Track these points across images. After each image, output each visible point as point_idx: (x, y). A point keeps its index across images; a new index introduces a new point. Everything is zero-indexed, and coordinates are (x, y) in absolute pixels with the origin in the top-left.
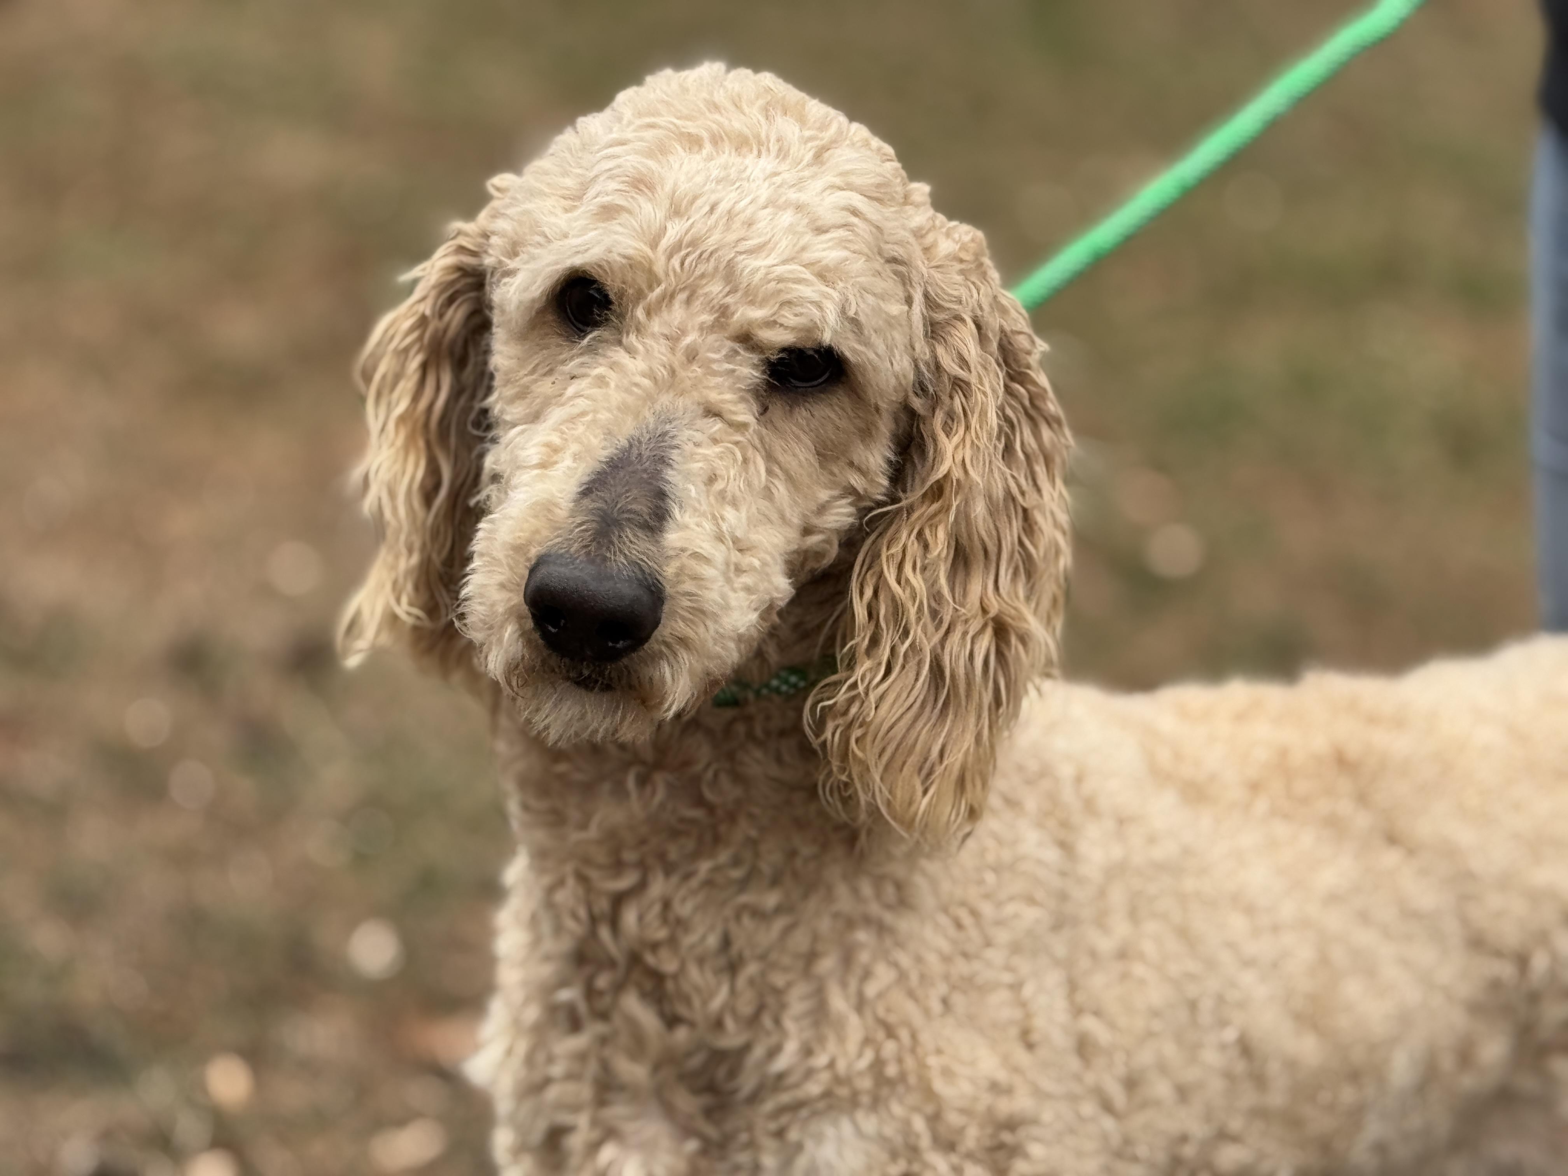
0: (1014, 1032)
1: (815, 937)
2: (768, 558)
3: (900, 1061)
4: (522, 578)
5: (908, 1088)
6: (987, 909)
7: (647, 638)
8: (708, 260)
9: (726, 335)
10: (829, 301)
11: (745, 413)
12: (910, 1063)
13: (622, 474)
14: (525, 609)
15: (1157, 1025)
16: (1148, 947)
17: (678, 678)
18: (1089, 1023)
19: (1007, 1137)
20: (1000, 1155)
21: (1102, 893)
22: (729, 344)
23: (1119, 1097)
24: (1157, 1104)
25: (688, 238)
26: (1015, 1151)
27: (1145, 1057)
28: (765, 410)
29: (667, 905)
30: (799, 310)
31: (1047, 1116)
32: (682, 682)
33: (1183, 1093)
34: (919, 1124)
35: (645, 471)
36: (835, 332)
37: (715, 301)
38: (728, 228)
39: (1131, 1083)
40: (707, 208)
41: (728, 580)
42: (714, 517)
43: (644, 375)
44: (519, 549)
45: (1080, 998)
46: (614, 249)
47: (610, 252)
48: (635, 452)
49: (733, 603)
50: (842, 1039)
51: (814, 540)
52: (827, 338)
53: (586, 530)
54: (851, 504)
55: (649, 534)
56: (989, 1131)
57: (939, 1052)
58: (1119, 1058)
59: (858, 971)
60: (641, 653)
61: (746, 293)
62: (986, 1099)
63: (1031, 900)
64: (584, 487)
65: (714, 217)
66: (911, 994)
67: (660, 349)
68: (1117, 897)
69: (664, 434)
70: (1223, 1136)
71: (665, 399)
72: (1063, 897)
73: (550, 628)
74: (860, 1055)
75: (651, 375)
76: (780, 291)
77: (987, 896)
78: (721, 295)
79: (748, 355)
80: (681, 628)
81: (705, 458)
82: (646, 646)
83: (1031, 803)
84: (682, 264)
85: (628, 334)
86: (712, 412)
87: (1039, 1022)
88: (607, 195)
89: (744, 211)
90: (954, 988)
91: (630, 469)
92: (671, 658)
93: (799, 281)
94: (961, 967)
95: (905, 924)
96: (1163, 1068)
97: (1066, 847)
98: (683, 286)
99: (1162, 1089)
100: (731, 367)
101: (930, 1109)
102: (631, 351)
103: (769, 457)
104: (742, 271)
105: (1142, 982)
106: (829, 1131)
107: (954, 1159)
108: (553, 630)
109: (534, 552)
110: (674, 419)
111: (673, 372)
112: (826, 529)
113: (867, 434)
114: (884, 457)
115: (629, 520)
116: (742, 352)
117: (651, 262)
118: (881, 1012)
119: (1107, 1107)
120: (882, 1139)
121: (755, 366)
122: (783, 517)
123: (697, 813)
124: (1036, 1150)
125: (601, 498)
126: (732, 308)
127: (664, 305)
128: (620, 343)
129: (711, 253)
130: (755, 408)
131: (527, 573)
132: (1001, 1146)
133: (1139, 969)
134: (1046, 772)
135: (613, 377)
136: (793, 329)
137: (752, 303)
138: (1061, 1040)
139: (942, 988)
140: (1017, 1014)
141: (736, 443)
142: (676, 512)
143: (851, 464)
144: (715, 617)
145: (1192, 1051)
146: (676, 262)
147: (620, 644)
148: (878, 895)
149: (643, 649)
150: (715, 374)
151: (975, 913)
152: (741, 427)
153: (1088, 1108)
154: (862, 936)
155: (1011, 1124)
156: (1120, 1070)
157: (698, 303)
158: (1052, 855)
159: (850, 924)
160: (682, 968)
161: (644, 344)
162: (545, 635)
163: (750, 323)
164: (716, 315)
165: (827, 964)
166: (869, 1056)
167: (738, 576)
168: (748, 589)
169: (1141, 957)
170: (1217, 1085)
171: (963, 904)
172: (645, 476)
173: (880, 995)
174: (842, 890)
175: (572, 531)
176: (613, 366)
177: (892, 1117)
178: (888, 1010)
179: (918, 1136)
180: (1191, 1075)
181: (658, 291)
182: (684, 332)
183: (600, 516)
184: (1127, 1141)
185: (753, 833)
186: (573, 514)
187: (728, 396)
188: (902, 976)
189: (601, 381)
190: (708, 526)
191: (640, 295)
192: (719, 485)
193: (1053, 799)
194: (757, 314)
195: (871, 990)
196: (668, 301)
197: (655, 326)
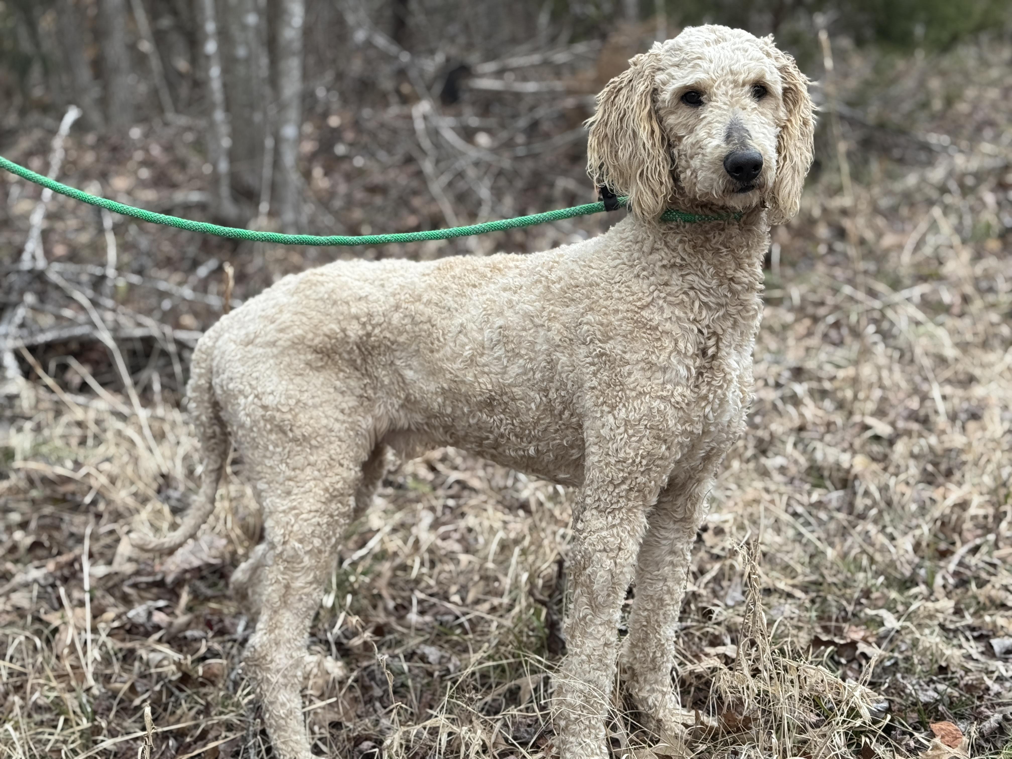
55: (751, 141)
64: (726, 136)
69: (737, 117)
85: (713, 97)
86: (744, 109)
110: (737, 113)
111: (730, 102)
141: (756, 113)
152: (755, 109)
196: (719, 85)
197: (719, 92)
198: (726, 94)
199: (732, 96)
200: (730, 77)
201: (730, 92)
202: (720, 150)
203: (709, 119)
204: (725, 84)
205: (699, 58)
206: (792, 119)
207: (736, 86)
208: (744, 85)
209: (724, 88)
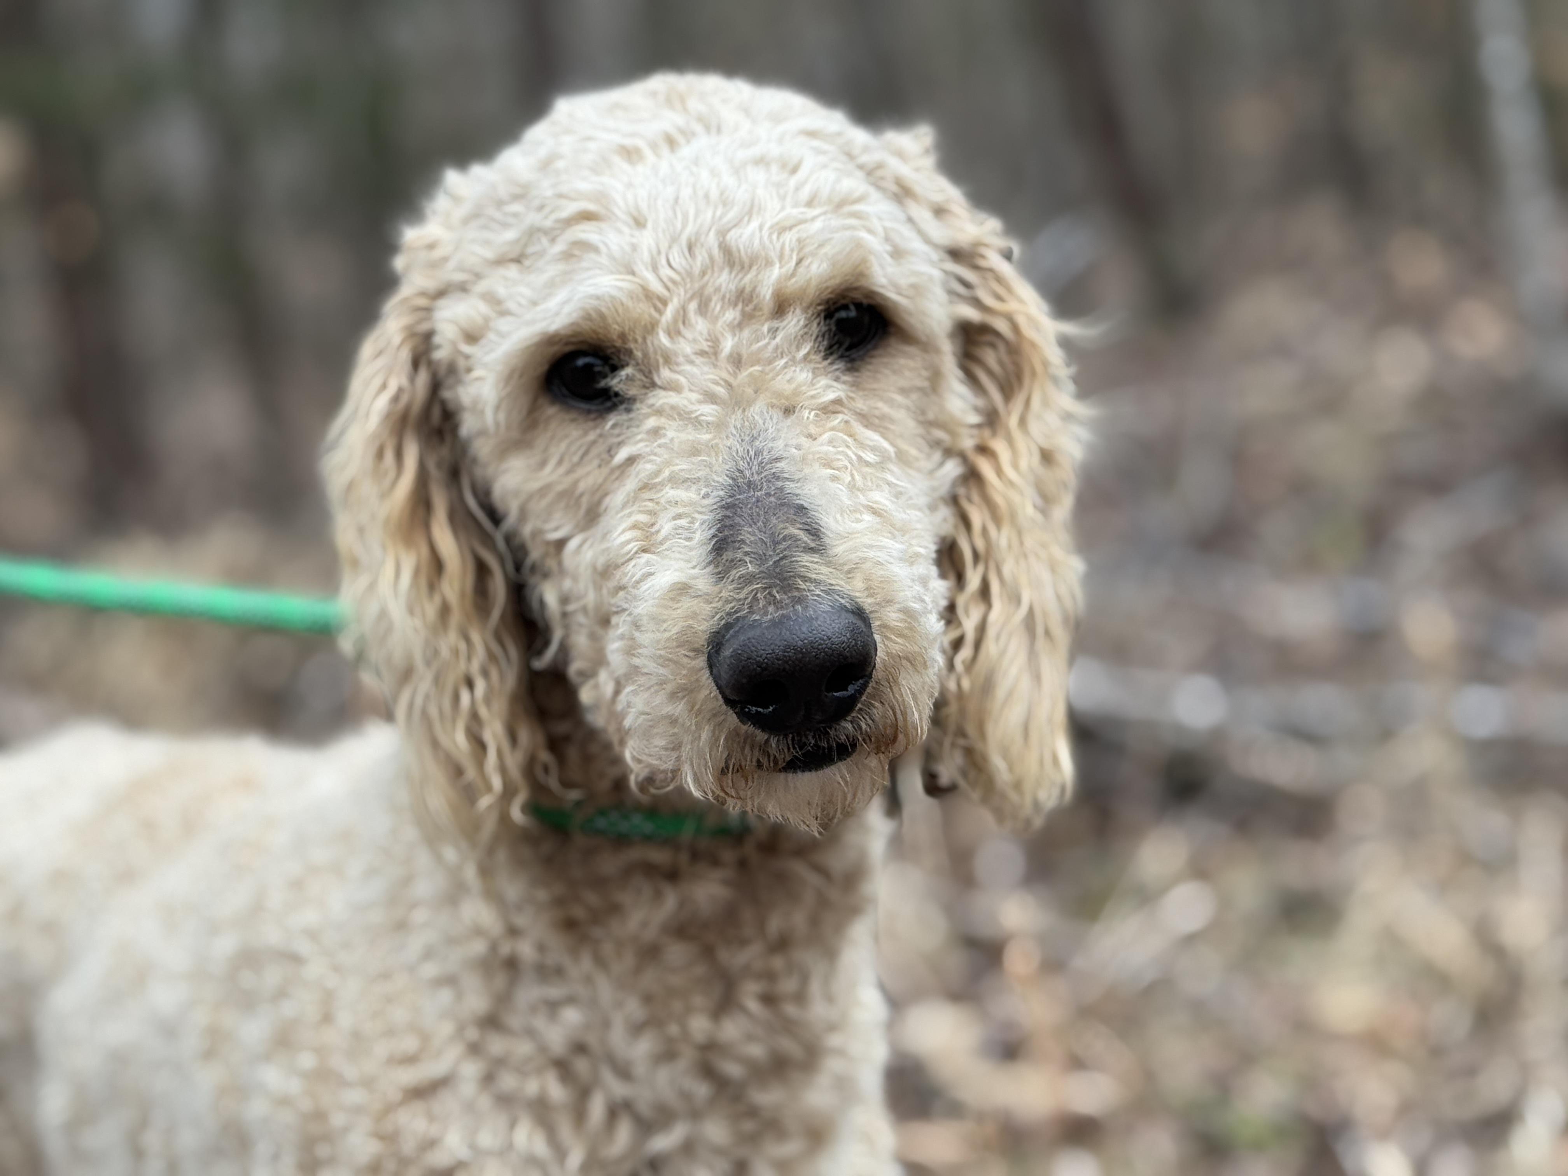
7: (873, 670)
8: (699, 253)
13: (747, 509)
43: (703, 403)
48: (742, 483)
64: (713, 542)
67: (702, 370)
69: (760, 452)
71: (735, 420)
73: (762, 710)
75: (709, 398)
78: (733, 283)
84: (674, 269)
85: (659, 372)
86: (788, 409)
98: (691, 293)
102: (671, 387)
108: (767, 710)
110: (760, 433)
117: (643, 287)
126: (753, 287)
127: (682, 323)
128: (655, 386)
161: (682, 373)
172: (773, 500)
191: (652, 322)
196: (682, 316)
197: (685, 347)
198: (711, 353)
199: (737, 361)
200: (725, 280)
201: (728, 344)
202: (687, 604)
203: (644, 468)
204: (703, 308)
205: (587, 217)
206: (999, 446)
207: (747, 318)
208: (781, 307)
209: (700, 325)
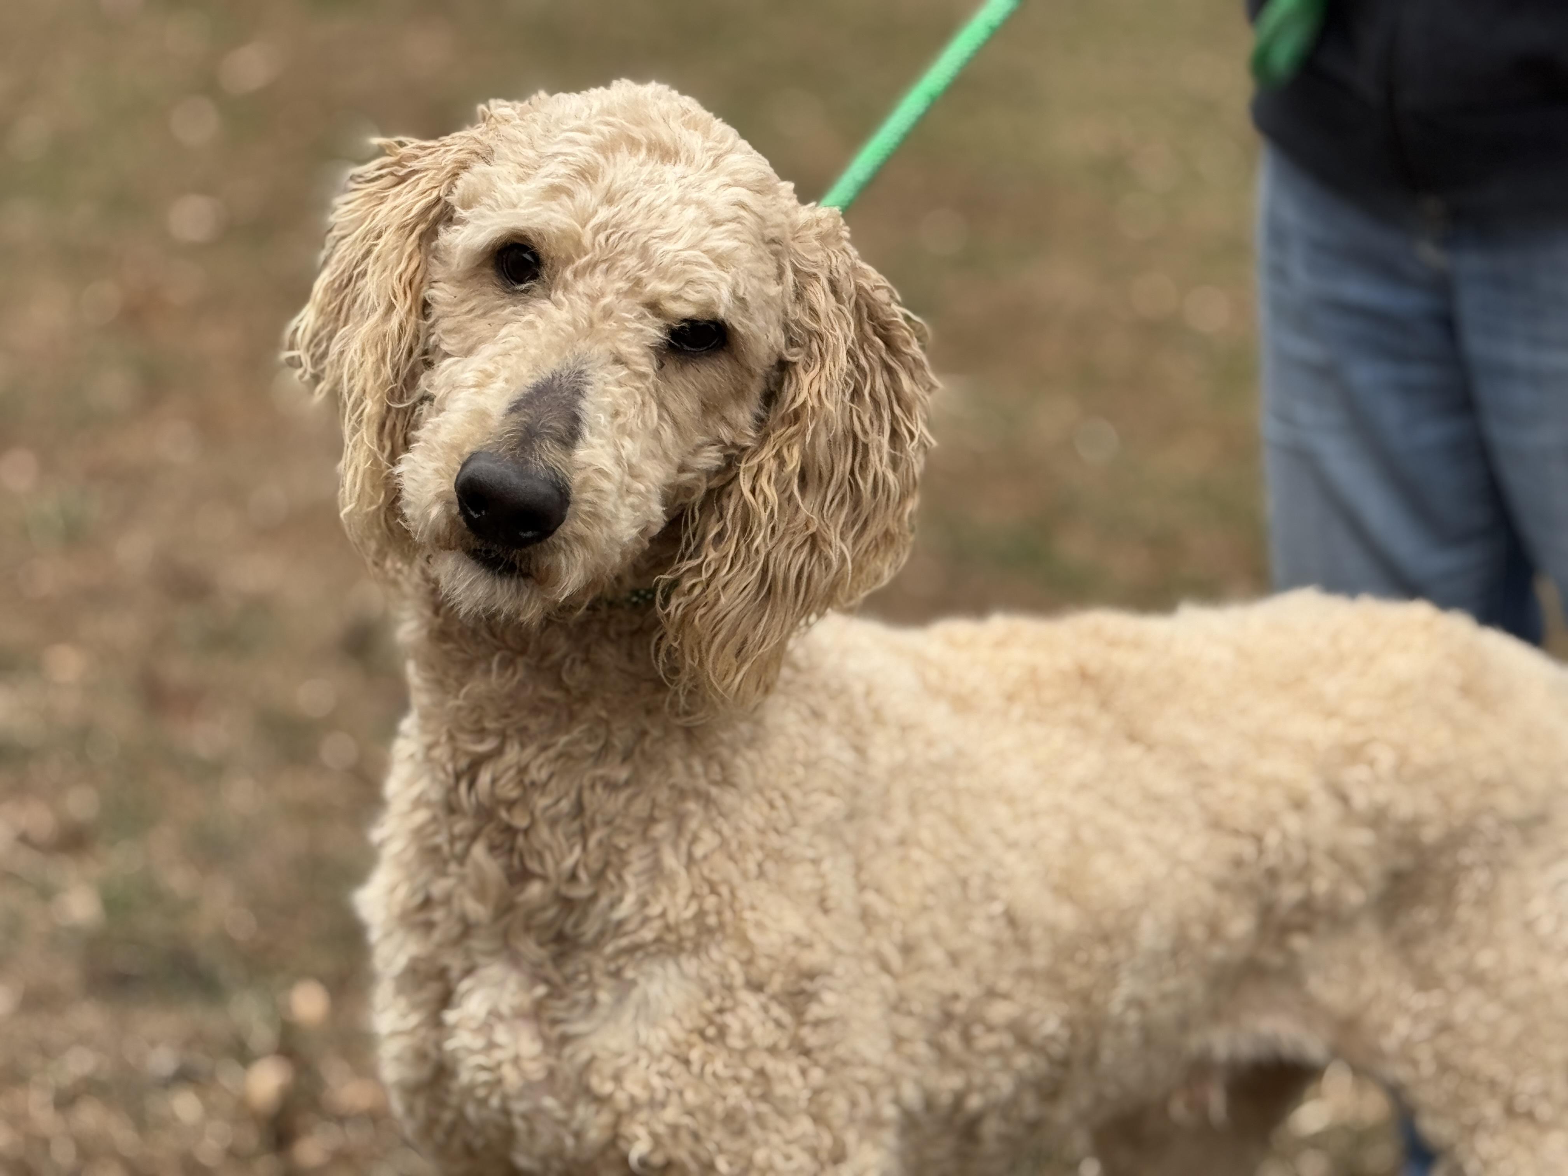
0: (814, 899)
1: (654, 804)
2: (651, 486)
3: (719, 913)
4: (454, 470)
5: (726, 938)
6: (796, 795)
7: (551, 532)
8: (628, 240)
9: (638, 302)
10: (723, 283)
11: (647, 366)
12: (728, 915)
13: (545, 398)
14: (454, 496)
15: (930, 900)
16: (925, 835)
17: (572, 570)
18: (870, 897)
19: (807, 985)
20: (801, 999)
21: (887, 791)
22: (641, 309)
23: (895, 960)
24: (932, 967)
25: (614, 221)
26: (812, 997)
27: (921, 927)
28: (662, 366)
29: (523, 770)
30: (700, 288)
31: (839, 970)
32: (575, 574)
33: (955, 959)
34: (734, 967)
35: (564, 398)
36: (728, 309)
37: (631, 272)
38: (648, 217)
39: (907, 949)
40: (632, 201)
41: (621, 496)
42: (615, 445)
43: (568, 323)
44: (454, 447)
45: (865, 877)
46: (551, 223)
47: (549, 224)
48: (556, 382)
49: (623, 516)
50: (673, 892)
51: (686, 477)
52: (722, 312)
53: (513, 437)
54: (719, 451)
55: (564, 447)
56: (793, 977)
57: (753, 908)
58: (897, 926)
59: (688, 836)
60: (545, 545)
61: (658, 269)
62: (792, 951)
63: (831, 793)
64: (513, 405)
65: (636, 209)
66: (731, 857)
67: (583, 306)
68: (899, 793)
69: (581, 372)
70: (992, 994)
71: (582, 345)
72: (856, 792)
73: (472, 513)
74: (687, 906)
75: (574, 323)
76: (684, 272)
77: (797, 785)
78: (636, 269)
79: (656, 319)
80: (580, 527)
81: (612, 394)
82: (549, 539)
83: (833, 714)
84: (607, 240)
85: (556, 291)
86: (618, 360)
87: (834, 892)
88: (557, 176)
89: (660, 206)
90: (767, 856)
91: (553, 395)
92: (568, 552)
93: (703, 265)
94: (774, 840)
95: (728, 798)
96: (936, 936)
97: (860, 751)
98: (605, 258)
99: (935, 954)
100: (640, 326)
101: (744, 955)
102: (558, 304)
103: (662, 405)
104: (655, 252)
105: (918, 865)
106: (657, 969)
107: (762, 998)
108: (476, 516)
109: (468, 449)
110: (591, 362)
111: (591, 324)
112: (698, 469)
113: (739, 394)
114: (752, 414)
115: (550, 434)
116: (650, 316)
117: (579, 236)
118: (706, 872)
119: (885, 967)
120: (702, 981)
121: (660, 329)
122: (666, 454)
123: (557, 695)
124: (829, 998)
125: (528, 414)
126: (645, 281)
127: (588, 272)
128: (548, 297)
129: (632, 235)
130: (655, 363)
131: (459, 468)
132: (802, 992)
133: (916, 854)
134: (844, 690)
135: (540, 324)
136: (694, 303)
137: (662, 278)
138: (850, 907)
139: (759, 855)
140: (817, 883)
141: (638, 389)
142: (586, 432)
143: (723, 418)
144: (608, 524)
145: (963, 924)
146: (601, 238)
147: (529, 534)
148: (706, 773)
149: (547, 542)
150: (627, 329)
151: (785, 797)
152: (643, 376)
153: (871, 967)
154: (691, 806)
155: (811, 975)
156: (897, 937)
157: (617, 273)
158: (848, 756)
159: (682, 794)
160: (533, 823)
161: (569, 300)
162: (468, 519)
163: (660, 294)
164: (631, 284)
165: (661, 829)
166: (693, 908)
167: (628, 496)
168: (633, 506)
169: (919, 844)
170: (986, 952)
171: (775, 788)
172: (564, 402)
173: (705, 857)
174: (678, 766)
175: (501, 437)
176: (541, 314)
177: (711, 960)
178: (712, 870)
179: (732, 976)
180: (960, 943)
181: (584, 260)
182: (603, 294)
183: (526, 428)
184: (902, 998)
185: (603, 714)
186: (503, 424)
187: (636, 350)
188: (724, 843)
189: (531, 325)
190: (610, 450)
191: (569, 260)
192: (621, 420)
193: (849, 710)
194: (667, 288)
195: (699, 851)
196: (591, 267)
197: (580, 286)
198: (593, 299)
201: (609, 300)
204: (608, 272)
207: (630, 294)
209: (599, 279)
